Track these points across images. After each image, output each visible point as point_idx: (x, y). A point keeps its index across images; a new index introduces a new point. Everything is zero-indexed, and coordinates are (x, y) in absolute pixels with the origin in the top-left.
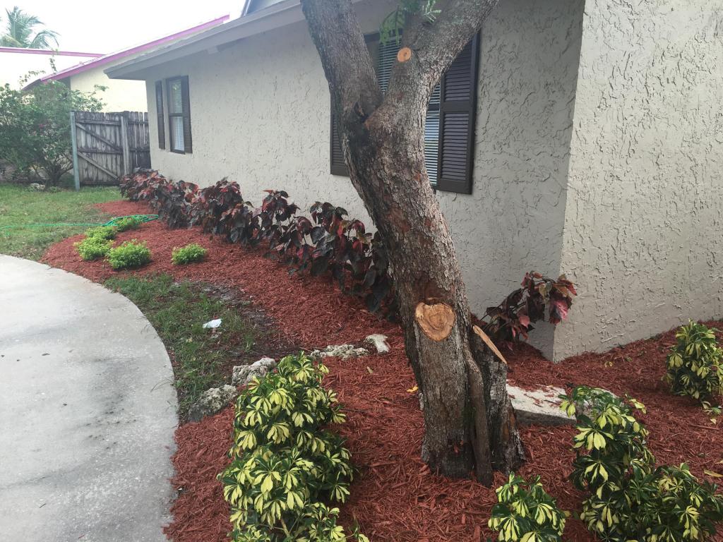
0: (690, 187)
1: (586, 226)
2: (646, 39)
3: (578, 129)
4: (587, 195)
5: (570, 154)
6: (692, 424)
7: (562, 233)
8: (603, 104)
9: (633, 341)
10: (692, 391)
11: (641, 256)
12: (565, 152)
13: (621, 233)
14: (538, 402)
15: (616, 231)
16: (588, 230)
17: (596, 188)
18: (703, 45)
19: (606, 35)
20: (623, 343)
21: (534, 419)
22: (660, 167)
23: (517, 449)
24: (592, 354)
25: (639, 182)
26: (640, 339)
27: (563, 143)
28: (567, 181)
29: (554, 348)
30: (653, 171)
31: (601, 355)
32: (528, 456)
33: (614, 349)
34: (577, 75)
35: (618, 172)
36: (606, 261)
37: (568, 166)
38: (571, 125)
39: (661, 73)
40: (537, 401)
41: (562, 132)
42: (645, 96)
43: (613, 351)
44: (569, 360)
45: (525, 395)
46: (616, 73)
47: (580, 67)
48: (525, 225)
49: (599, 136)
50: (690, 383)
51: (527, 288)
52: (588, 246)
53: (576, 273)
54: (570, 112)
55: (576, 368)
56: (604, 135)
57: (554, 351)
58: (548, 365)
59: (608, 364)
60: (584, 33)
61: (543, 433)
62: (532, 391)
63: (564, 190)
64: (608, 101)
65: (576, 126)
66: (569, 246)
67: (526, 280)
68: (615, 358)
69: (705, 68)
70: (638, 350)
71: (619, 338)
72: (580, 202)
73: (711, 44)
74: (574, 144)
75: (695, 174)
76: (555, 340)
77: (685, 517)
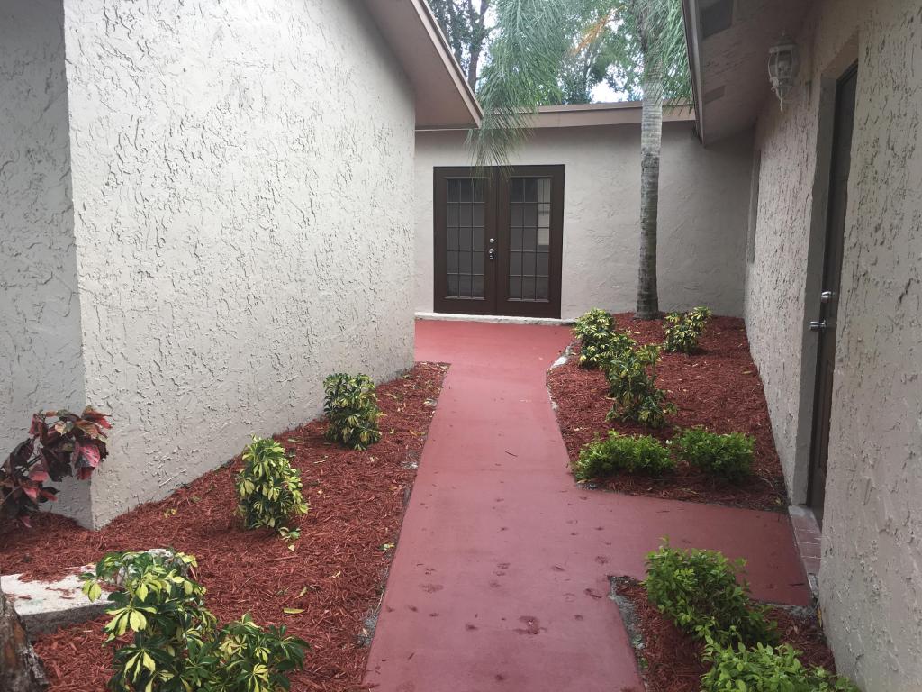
0: (239, 281)
1: (115, 339)
2: (156, 102)
3: (82, 212)
4: (110, 298)
5: (75, 246)
6: (269, 560)
7: (82, 352)
8: (112, 180)
9: (200, 475)
10: (267, 519)
11: (194, 369)
12: (69, 243)
13: (164, 343)
14: (66, 594)
15: (157, 341)
16: (118, 344)
17: (121, 289)
18: (228, 116)
19: (103, 92)
20: (187, 481)
21: (62, 619)
22: (200, 258)
23: (32, 673)
24: (148, 505)
25: (176, 279)
26: (207, 470)
27: (63, 230)
28: (77, 282)
29: (92, 510)
30: (193, 265)
31: (160, 504)
32: (52, 676)
33: (177, 491)
34: (69, 141)
35: (147, 266)
36: (150, 381)
37: (75, 260)
38: (71, 207)
39: (184, 146)
40: (66, 592)
41: (60, 216)
42: (167, 172)
43: (176, 494)
44: (117, 521)
45: (47, 589)
46: (123, 143)
47: (71, 131)
48: (27, 347)
49: (114, 222)
50: (264, 510)
51: (37, 436)
52: (121, 365)
53: (110, 403)
54: (67, 190)
55: (126, 529)
56: (120, 219)
57: (93, 514)
58: (86, 535)
59: (170, 513)
60: (69, 86)
61: (76, 636)
62: (59, 580)
63: (74, 294)
64: (119, 176)
65: (77, 207)
66: (95, 367)
67: (35, 424)
68: (179, 503)
69: (235, 144)
70: (207, 485)
71: (182, 477)
72: (102, 309)
73: (237, 116)
74: (79, 231)
75: (243, 265)
76: (93, 499)
77: (253, 682)
